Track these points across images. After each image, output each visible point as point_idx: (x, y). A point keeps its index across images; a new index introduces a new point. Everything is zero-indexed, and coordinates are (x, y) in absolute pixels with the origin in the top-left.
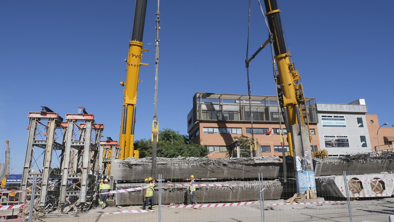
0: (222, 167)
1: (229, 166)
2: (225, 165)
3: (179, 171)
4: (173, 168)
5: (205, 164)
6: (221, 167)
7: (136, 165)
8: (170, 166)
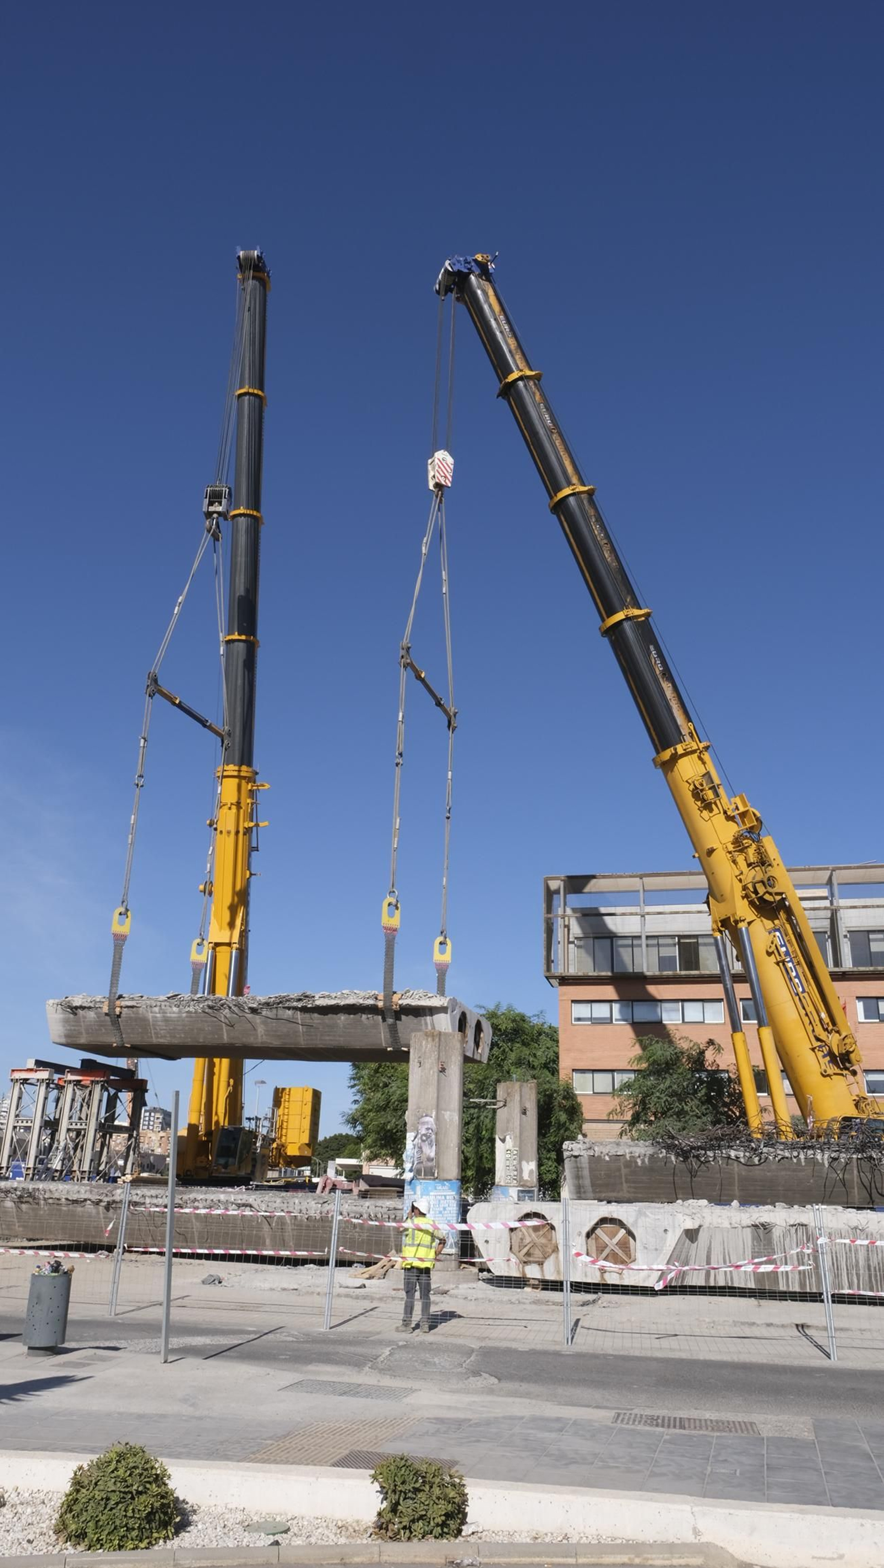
0: (250, 1016)
1: (264, 1013)
2: (253, 1011)
3: (163, 1023)
4: (153, 1017)
5: (210, 1007)
6: (247, 1015)
7: (82, 1008)
8: (144, 1011)
